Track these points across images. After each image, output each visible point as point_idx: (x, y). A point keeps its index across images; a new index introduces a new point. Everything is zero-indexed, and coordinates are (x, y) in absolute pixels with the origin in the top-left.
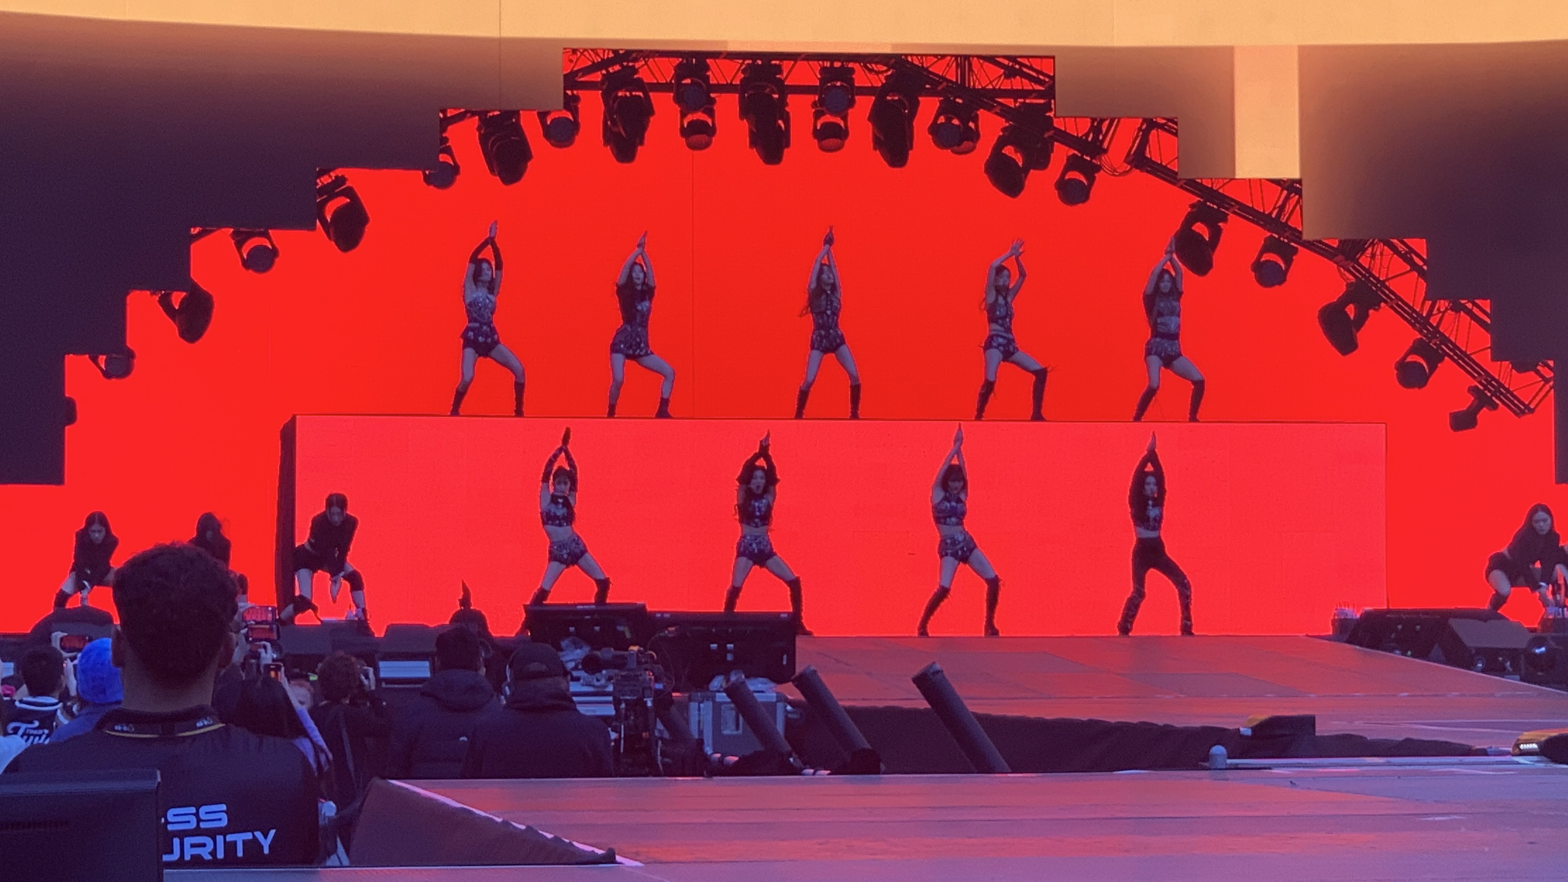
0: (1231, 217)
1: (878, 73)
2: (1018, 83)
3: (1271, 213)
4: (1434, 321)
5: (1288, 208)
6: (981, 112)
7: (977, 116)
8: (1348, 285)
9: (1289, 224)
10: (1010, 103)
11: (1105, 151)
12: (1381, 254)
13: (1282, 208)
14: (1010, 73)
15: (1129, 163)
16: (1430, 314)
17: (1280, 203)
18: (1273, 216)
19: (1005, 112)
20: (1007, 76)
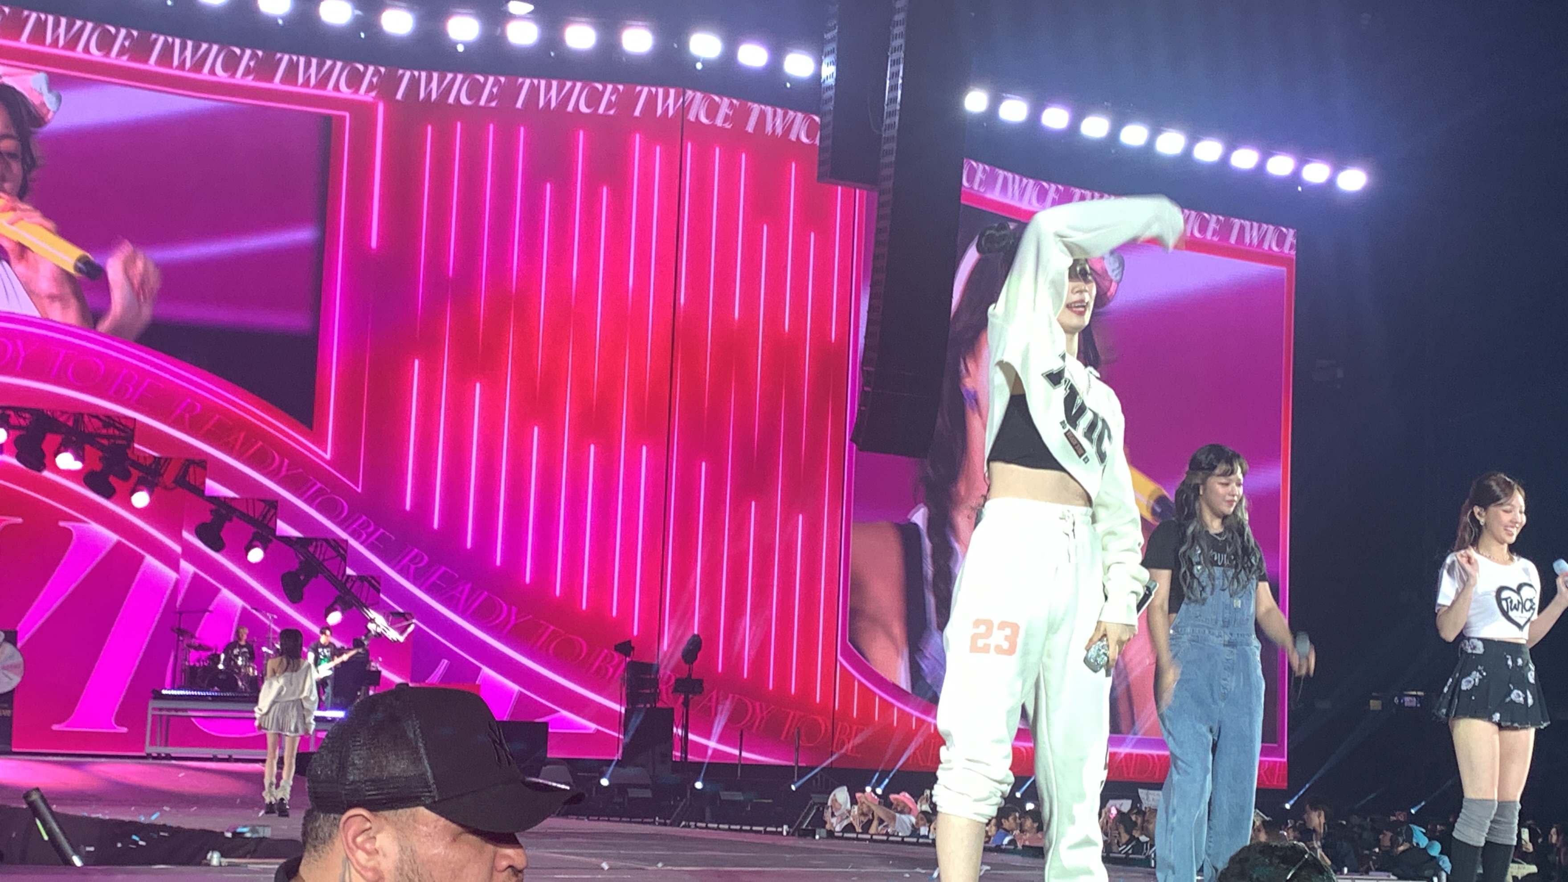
0: (235, 519)
1: (25, 418)
2: (111, 431)
3: (258, 519)
4: (348, 586)
5: (269, 517)
6: (87, 447)
7: (84, 448)
8: (301, 563)
9: (269, 525)
10: (105, 442)
11: (162, 475)
12: (321, 545)
13: (265, 517)
14: (106, 426)
15: (174, 482)
16: (347, 580)
17: (264, 513)
18: (260, 519)
19: (101, 448)
20: (104, 427)
